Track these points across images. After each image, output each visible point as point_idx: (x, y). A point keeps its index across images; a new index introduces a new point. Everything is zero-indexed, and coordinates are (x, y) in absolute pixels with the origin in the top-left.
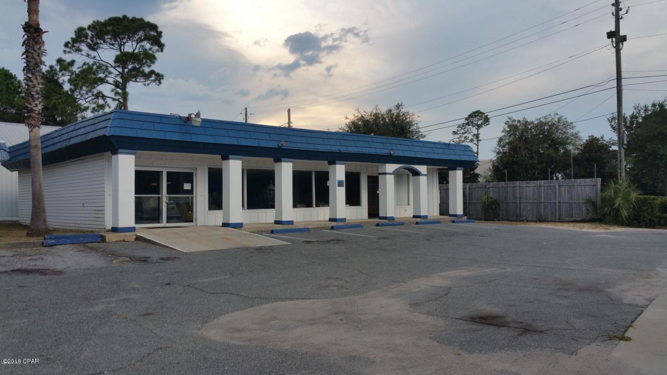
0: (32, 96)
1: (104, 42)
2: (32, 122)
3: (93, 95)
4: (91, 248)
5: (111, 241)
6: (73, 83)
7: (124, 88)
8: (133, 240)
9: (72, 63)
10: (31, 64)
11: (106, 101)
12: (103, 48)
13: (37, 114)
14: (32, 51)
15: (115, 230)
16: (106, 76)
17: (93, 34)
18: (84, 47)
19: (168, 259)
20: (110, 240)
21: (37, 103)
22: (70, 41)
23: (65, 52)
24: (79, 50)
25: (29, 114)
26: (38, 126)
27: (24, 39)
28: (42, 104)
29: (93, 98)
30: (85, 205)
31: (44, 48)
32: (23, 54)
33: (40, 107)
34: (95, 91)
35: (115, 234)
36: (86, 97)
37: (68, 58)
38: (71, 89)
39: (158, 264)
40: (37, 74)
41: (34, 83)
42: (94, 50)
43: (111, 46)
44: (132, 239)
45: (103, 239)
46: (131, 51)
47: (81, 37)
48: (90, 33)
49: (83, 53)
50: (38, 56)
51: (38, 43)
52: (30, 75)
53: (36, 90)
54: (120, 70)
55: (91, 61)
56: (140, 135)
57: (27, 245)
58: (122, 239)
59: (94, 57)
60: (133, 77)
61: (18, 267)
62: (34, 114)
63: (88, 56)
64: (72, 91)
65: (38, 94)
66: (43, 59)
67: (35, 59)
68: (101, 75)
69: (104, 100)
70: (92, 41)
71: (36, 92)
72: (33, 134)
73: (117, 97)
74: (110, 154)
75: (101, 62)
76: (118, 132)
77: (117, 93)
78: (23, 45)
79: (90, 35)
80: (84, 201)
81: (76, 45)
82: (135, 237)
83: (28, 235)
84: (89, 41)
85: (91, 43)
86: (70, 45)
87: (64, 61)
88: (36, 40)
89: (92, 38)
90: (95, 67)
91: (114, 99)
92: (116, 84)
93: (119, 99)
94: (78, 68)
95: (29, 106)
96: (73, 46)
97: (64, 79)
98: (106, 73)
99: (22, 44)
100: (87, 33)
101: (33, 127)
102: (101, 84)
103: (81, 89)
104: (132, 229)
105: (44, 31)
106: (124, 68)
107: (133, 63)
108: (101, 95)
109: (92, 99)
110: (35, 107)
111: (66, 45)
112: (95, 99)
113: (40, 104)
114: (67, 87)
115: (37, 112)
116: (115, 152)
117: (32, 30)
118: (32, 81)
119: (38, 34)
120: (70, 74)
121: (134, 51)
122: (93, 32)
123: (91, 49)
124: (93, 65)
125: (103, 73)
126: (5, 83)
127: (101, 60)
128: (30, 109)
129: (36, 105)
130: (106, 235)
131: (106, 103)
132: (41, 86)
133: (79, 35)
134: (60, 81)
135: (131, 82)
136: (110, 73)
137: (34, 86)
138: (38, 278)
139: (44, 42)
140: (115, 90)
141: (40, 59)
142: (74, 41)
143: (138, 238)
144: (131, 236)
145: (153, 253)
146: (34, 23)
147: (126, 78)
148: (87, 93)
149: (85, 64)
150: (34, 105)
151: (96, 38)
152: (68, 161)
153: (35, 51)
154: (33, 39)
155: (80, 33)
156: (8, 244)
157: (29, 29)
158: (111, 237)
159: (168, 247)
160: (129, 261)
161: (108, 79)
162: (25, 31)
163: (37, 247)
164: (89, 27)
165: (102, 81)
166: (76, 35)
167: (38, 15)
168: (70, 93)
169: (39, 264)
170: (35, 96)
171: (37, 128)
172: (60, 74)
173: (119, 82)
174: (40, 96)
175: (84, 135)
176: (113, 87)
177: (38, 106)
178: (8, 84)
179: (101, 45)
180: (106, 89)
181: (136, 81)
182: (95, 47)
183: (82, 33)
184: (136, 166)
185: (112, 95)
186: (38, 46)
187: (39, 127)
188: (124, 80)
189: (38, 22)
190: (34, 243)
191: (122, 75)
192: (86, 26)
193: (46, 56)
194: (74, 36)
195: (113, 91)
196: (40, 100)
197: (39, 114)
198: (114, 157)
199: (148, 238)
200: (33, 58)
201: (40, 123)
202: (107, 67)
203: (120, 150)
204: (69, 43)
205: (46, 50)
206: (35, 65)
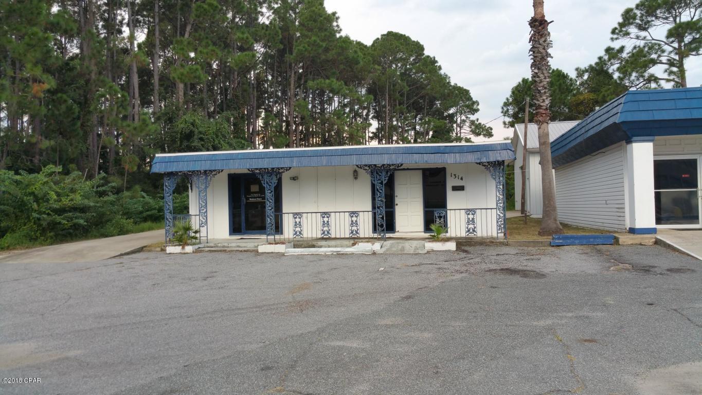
0: (539, 92)
1: (657, 18)
2: (539, 118)
3: (644, 80)
4: (599, 251)
5: (626, 243)
6: (622, 71)
7: (681, 66)
8: (651, 244)
9: (622, 49)
10: (538, 59)
11: (659, 84)
12: (655, 25)
13: (544, 109)
14: (538, 46)
15: (632, 231)
16: (659, 56)
17: (642, 12)
18: (633, 30)
19: (678, 271)
20: (624, 242)
21: (545, 98)
22: (617, 26)
23: (612, 39)
24: (627, 34)
25: (537, 111)
26: (545, 122)
27: (530, 36)
28: (549, 99)
29: (645, 82)
30: (608, 202)
31: (551, 39)
32: (530, 51)
33: (547, 102)
34: (646, 75)
35: (632, 236)
36: (638, 83)
37: (616, 45)
38: (619, 77)
39: (661, 276)
40: (543, 68)
41: (540, 79)
42: (645, 29)
43: (665, 21)
44: (649, 242)
45: (616, 241)
46: (689, 19)
47: (629, 20)
48: (638, 13)
49: (632, 36)
50: (544, 49)
51: (543, 36)
52: (536, 71)
53: (542, 85)
54: (676, 45)
55: (641, 43)
56: (657, 118)
57: (535, 244)
58: (638, 243)
59: (645, 38)
60: (693, 51)
61: (508, 266)
62: (541, 110)
63: (638, 37)
64: (621, 79)
65: (545, 88)
66: (550, 51)
67: (541, 53)
68: (654, 56)
69: (657, 83)
70: (642, 20)
71: (543, 86)
72: (541, 130)
73: (672, 77)
74: (625, 144)
75: (653, 41)
76: (630, 117)
77: (671, 73)
78: (530, 42)
79: (639, 15)
80: (606, 198)
81: (624, 29)
82: (654, 240)
83: (540, 234)
84: (638, 21)
85: (640, 23)
86: (617, 31)
87: (613, 49)
88: (541, 33)
89: (641, 17)
90: (646, 49)
91: (668, 80)
92: (671, 63)
93: (674, 79)
94: (628, 54)
95: (537, 102)
96: (621, 31)
97: (613, 68)
98: (659, 53)
99: (528, 41)
100: (635, 14)
101: (541, 123)
102: (653, 66)
103: (630, 75)
104: (653, 231)
105: (549, 21)
106: (680, 42)
107: (690, 34)
108: (653, 78)
109: (644, 84)
110: (542, 102)
111: (613, 32)
112: (646, 83)
113: (547, 98)
114: (616, 76)
115: (544, 108)
116: (629, 141)
117: (537, 23)
118: (538, 77)
119: (542, 26)
120: (619, 61)
121: (692, 19)
122: (642, 10)
123: (641, 29)
124: (644, 47)
125: (656, 53)
126: (558, 83)
127: (653, 39)
128: (537, 105)
129: (544, 101)
130: (619, 237)
131: (659, 86)
132: (548, 80)
133: (627, 18)
134: (610, 71)
135: (691, 56)
136: (663, 51)
137: (541, 81)
138: (516, 279)
139: (549, 33)
140: (668, 69)
141: (546, 52)
142: (622, 25)
143: (658, 242)
144: (649, 239)
145: (664, 261)
146: (539, 16)
147: (683, 54)
148: (638, 79)
149: (635, 48)
150: (542, 101)
151: (646, 16)
152: (588, 156)
153: (540, 44)
154: (538, 33)
155: (628, 16)
156: (518, 242)
157: (534, 23)
158: (625, 239)
159: (688, 255)
160: (628, 270)
161: (661, 58)
162: (531, 27)
163: (545, 246)
164: (637, 7)
165: (654, 62)
166: (623, 18)
167: (542, 7)
168: (618, 82)
169: (531, 265)
170: (542, 92)
171: (545, 124)
172: (609, 63)
173: (675, 60)
174: (547, 90)
175: (599, 125)
176: (666, 66)
177: (546, 101)
178: (560, 84)
179: (653, 22)
180: (658, 70)
181: (699, 55)
182: (646, 26)
183: (630, 16)
184: (654, 155)
185: (666, 76)
186: (543, 39)
187: (548, 123)
188: (681, 57)
189: (543, 14)
190: (542, 242)
191: (678, 51)
192: (633, 6)
193: (552, 47)
194: (621, 20)
195: (666, 71)
196: (548, 94)
197: (547, 109)
198: (629, 146)
199: (668, 242)
200: (539, 52)
201: (549, 118)
202: (659, 45)
203: (635, 138)
204: (616, 29)
205: (552, 41)
206: (541, 59)
